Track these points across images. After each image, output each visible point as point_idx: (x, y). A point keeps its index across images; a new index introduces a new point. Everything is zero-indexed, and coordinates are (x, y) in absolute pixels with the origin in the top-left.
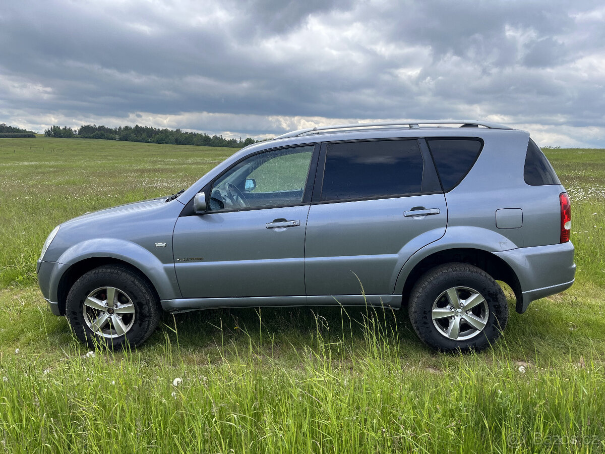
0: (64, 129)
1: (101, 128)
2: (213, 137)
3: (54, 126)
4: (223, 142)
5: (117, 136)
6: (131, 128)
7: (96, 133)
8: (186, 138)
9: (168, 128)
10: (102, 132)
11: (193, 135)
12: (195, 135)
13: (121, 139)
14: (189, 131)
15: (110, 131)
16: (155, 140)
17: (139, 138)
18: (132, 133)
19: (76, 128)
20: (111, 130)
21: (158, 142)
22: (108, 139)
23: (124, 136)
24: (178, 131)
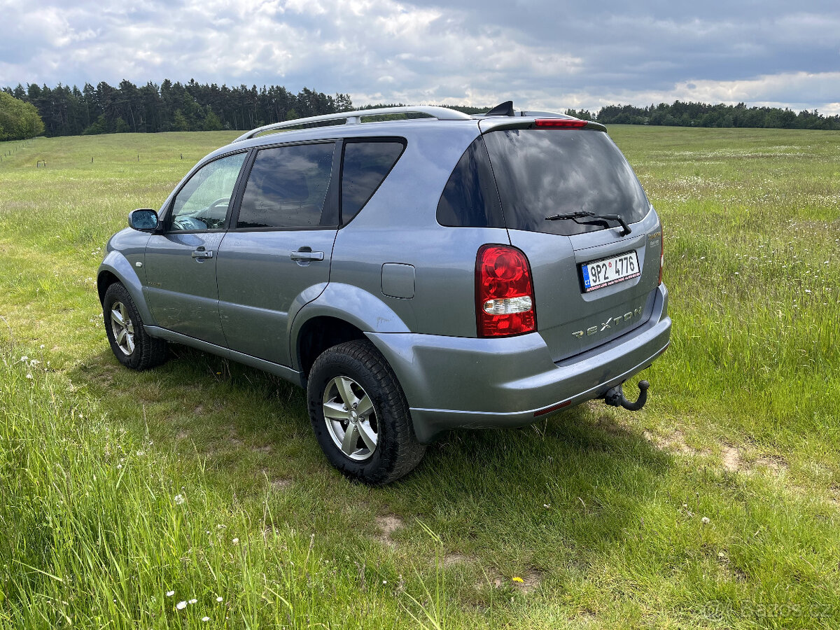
0: (580, 113)
1: (628, 108)
2: (801, 113)
3: (569, 110)
4: (816, 120)
5: (647, 119)
6: (668, 106)
7: (619, 115)
8: (753, 117)
9: (725, 103)
10: (627, 114)
11: (766, 111)
12: (768, 110)
13: (650, 123)
14: (760, 105)
15: (638, 112)
16: (701, 121)
17: (676, 120)
18: (669, 113)
19: (595, 111)
20: (639, 110)
21: (705, 125)
22: (634, 124)
23: (656, 119)
24: (741, 106)
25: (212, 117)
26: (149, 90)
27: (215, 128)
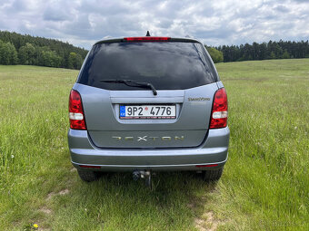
25: (286, 54)
26: (263, 45)
27: (286, 58)
